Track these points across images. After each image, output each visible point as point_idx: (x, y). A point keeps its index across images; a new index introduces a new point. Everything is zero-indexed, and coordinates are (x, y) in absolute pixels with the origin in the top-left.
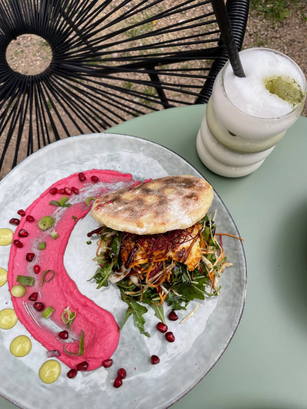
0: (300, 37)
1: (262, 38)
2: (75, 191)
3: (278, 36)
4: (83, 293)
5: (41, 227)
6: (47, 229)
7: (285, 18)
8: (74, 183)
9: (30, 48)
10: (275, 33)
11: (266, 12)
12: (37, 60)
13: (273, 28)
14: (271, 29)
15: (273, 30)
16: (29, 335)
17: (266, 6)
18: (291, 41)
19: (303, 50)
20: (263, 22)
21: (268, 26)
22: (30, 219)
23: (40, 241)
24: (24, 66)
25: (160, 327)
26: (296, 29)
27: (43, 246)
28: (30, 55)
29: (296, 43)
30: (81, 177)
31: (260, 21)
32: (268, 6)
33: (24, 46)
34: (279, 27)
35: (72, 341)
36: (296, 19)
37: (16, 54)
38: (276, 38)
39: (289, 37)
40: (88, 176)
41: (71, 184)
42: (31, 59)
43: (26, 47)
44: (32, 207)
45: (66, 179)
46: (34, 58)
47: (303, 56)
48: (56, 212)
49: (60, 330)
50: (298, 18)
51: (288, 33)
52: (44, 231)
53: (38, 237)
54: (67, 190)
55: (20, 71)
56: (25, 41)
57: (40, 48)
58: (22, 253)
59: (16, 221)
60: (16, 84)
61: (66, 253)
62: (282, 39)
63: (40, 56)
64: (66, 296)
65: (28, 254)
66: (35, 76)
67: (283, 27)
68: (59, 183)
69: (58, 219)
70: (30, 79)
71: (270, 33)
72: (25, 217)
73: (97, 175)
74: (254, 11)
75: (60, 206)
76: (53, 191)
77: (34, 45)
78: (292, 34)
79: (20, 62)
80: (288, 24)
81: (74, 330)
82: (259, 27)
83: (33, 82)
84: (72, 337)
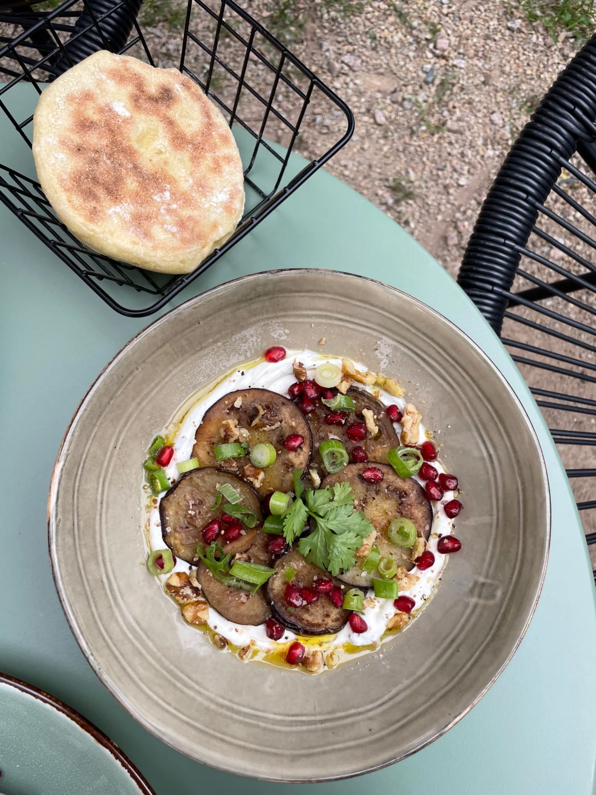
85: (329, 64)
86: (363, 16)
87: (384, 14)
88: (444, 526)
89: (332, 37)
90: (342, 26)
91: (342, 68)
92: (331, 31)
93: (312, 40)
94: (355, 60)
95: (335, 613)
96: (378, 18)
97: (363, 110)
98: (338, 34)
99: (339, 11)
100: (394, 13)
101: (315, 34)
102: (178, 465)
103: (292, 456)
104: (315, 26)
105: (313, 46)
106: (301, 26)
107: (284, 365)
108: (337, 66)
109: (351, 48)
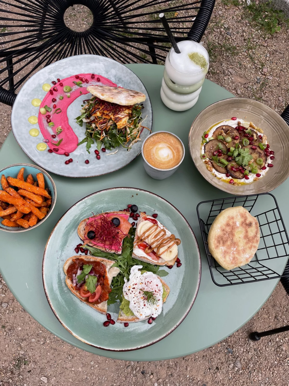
0: (283, 49)
1: (253, 44)
2: (87, 81)
3: (266, 44)
4: (70, 124)
5: (65, 90)
6: (67, 92)
7: (277, 32)
8: (89, 78)
9: (81, 14)
10: (264, 42)
11: (262, 25)
12: (84, 24)
13: (264, 38)
14: (262, 39)
15: (264, 40)
16: (40, 130)
17: (265, 20)
18: (275, 51)
19: (281, 60)
20: (258, 32)
21: (261, 36)
22: (61, 85)
23: (62, 96)
24: (74, 26)
25: (96, 152)
26: (282, 42)
27: (61, 98)
28: (80, 19)
29: (277, 53)
30: (93, 76)
31: (256, 31)
32: (266, 20)
33: (77, 12)
34: (268, 38)
35: (56, 141)
36: (285, 35)
37: (70, 16)
38: (264, 46)
39: (274, 48)
40: (96, 77)
41: (86, 77)
42: (80, 22)
43: (78, 12)
44: (64, 80)
45: (85, 74)
46: (82, 22)
47: (280, 64)
48: (74, 87)
49: (53, 134)
50: (286, 35)
51: (275, 44)
52: (65, 92)
53: (61, 94)
54: (83, 79)
55: (71, 28)
56: (79, 8)
57: (88, 16)
58: (51, 97)
59: (55, 83)
60: (66, 35)
61: (70, 106)
62: (268, 48)
63: (86, 21)
64: (62, 121)
65: (54, 99)
66: (79, 33)
67: (273, 39)
68: (81, 75)
69: (73, 90)
70: (75, 34)
71: (260, 42)
72: (59, 83)
73: (100, 78)
74: (253, 22)
75: (77, 85)
76: (77, 77)
77: (84, 12)
78: (277, 46)
79: (72, 23)
80: (277, 38)
81: (59, 137)
82: (254, 35)
83: (76, 37)
84: (57, 139)
85: (224, 71)
86: (238, 56)
87: (246, 57)
88: (269, 161)
89: (225, 62)
90: (230, 59)
91: (228, 73)
92: (226, 60)
93: (219, 62)
94: (233, 71)
95: (242, 175)
96: (243, 58)
97: (233, 88)
98: (228, 61)
99: (230, 53)
100: (249, 57)
101: (220, 60)
102: (209, 138)
103: (235, 141)
104: (220, 57)
105: (218, 64)
106: (215, 57)
107: (236, 122)
108: (227, 72)
109: (232, 67)
